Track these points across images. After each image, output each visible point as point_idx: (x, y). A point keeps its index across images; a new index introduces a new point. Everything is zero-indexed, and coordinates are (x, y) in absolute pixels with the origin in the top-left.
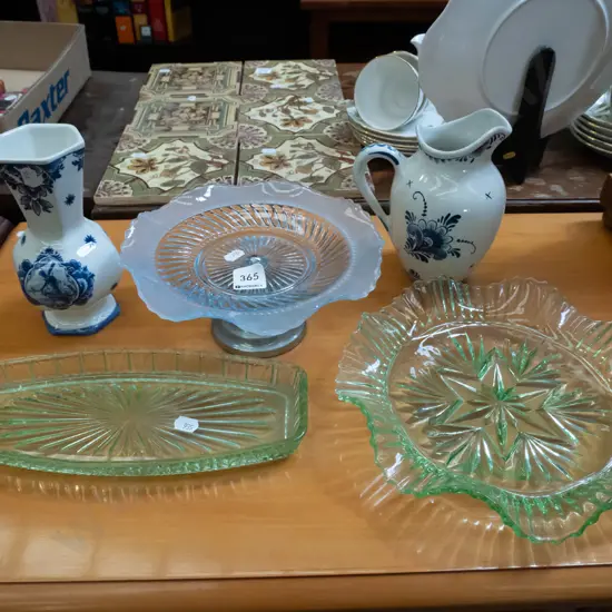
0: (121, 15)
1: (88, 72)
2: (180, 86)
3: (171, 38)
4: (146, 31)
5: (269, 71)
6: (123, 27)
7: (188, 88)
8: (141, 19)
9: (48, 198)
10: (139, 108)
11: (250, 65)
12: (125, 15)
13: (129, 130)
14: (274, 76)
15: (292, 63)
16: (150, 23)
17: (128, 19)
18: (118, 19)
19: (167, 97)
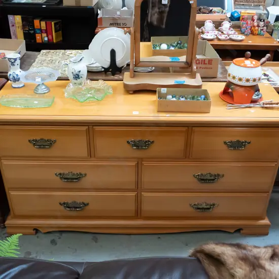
0: (37, 33)
1: (25, 51)
2: (47, 55)
3: (55, 41)
4: (46, 39)
5: (70, 52)
6: (38, 37)
7: (50, 56)
8: (44, 35)
9: (15, 64)
10: (37, 60)
11: (66, 51)
12: (39, 33)
13: (33, 64)
14: (71, 53)
15: (77, 51)
16: (47, 36)
17: (40, 35)
18: (37, 35)
19: (44, 58)
